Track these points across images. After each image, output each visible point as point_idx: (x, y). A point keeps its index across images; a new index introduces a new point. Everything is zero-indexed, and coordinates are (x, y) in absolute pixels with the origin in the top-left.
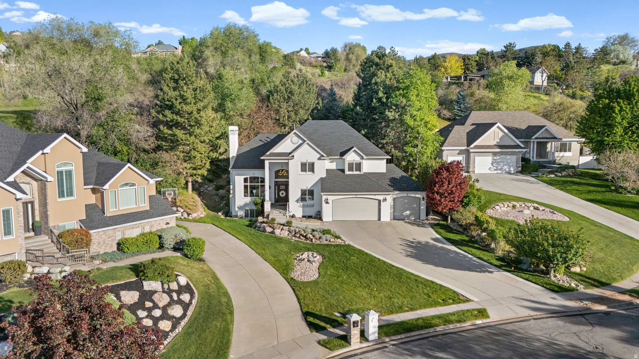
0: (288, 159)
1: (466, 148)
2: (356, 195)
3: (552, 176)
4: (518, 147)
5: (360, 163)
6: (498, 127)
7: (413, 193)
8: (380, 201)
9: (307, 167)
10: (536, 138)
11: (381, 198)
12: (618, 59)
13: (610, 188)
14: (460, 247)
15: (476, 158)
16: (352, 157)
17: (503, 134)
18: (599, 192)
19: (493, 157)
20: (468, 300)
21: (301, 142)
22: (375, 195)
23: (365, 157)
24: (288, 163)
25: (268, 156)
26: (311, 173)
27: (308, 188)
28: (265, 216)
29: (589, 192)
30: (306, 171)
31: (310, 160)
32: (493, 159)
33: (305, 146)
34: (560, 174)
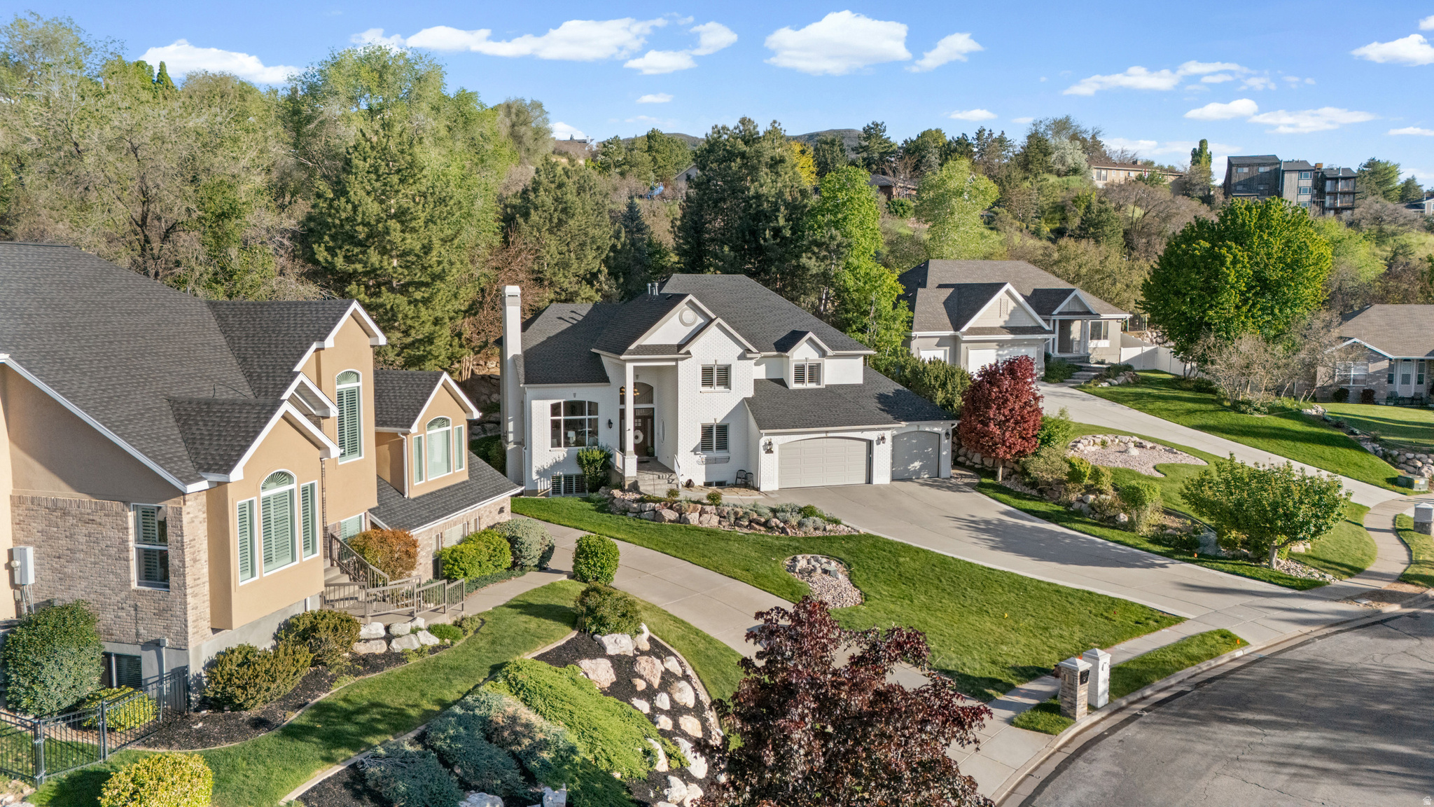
0: (676, 360)
1: (951, 332)
2: (827, 432)
3: (1105, 385)
4: (1038, 330)
5: (819, 365)
6: (1008, 292)
7: (928, 425)
8: (870, 443)
9: (717, 376)
10: (1060, 313)
11: (873, 436)
12: (1063, 165)
13: (1221, 404)
14: (1066, 524)
15: (971, 352)
16: (802, 353)
17: (1014, 305)
18: (1205, 412)
19: (998, 350)
20: (1179, 620)
21: (700, 321)
22: (862, 430)
23: (830, 352)
24: (677, 366)
25: (633, 353)
26: (721, 388)
27: (718, 421)
28: (626, 487)
29: (1190, 412)
30: (711, 384)
31: (723, 362)
32: (998, 355)
33: (713, 329)
34: (1116, 382)
